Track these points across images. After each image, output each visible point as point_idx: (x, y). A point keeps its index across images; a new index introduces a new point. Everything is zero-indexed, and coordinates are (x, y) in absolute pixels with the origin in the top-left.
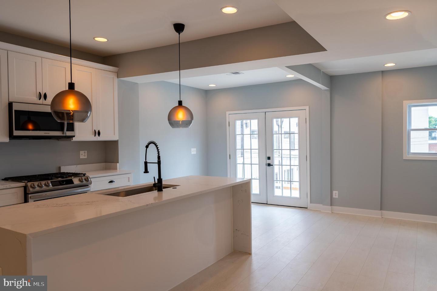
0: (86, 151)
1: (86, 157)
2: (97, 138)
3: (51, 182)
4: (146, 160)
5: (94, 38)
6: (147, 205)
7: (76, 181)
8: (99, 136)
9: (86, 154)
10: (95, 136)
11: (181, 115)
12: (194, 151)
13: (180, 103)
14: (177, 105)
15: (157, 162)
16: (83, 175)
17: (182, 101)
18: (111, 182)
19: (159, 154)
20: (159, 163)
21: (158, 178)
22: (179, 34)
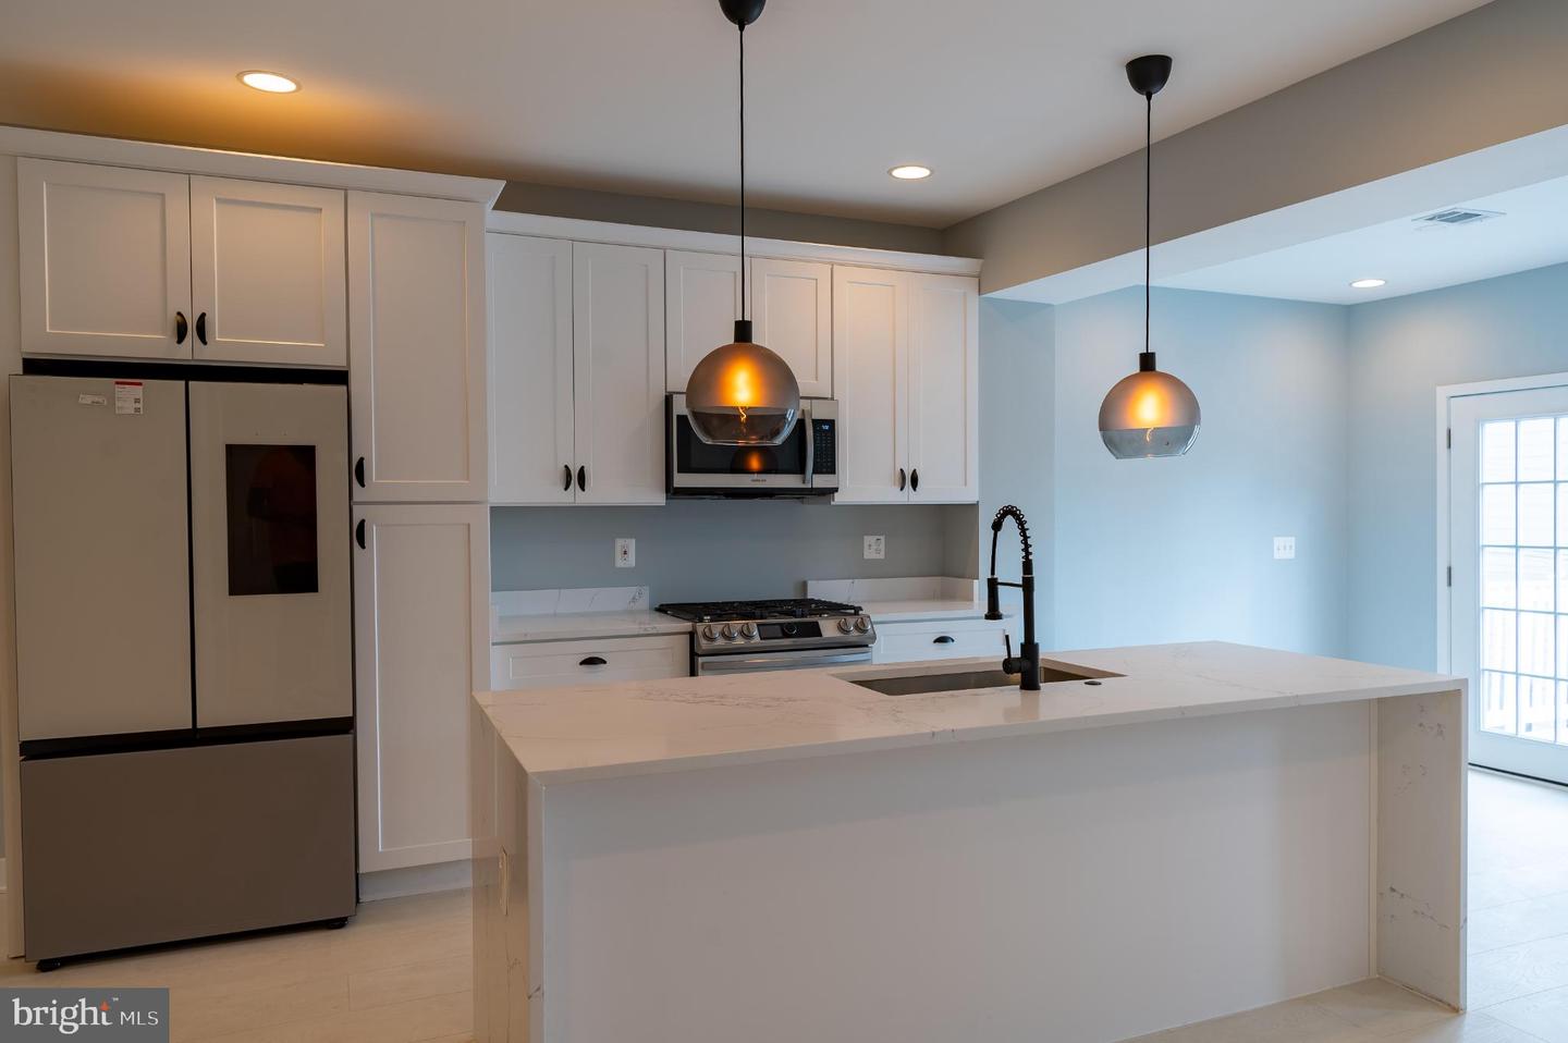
0: (882, 538)
1: (882, 556)
2: (909, 497)
3: (758, 625)
4: (993, 573)
5: (890, 172)
6: (933, 734)
7: (829, 628)
8: (915, 490)
9: (882, 546)
10: (902, 489)
11: (1149, 409)
12: (1285, 548)
13: (1147, 362)
14: (1136, 369)
15: (1021, 583)
16: (853, 611)
17: (1153, 354)
18: (942, 640)
19: (1028, 553)
20: (1028, 586)
21: (1023, 641)
22: (1149, 98)
